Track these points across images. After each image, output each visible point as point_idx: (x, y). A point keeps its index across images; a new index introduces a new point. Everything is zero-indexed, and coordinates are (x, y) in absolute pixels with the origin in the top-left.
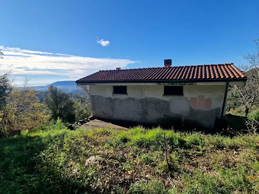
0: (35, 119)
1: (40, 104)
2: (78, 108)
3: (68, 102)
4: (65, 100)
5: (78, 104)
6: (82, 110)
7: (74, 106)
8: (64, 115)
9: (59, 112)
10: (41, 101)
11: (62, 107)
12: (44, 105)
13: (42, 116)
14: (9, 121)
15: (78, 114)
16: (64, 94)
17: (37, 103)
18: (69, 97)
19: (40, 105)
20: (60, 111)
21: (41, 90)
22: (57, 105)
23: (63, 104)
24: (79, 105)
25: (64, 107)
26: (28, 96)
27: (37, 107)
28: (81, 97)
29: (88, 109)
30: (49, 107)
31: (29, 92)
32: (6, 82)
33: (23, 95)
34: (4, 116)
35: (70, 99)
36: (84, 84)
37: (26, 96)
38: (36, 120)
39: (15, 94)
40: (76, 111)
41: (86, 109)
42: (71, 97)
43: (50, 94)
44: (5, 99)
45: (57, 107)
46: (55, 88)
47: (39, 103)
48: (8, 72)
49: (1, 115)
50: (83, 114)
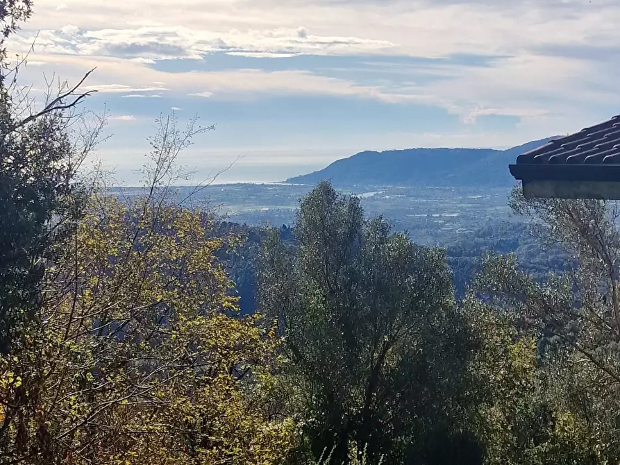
0: (192, 436)
1: (235, 324)
2: (508, 383)
3: (433, 331)
4: (413, 305)
5: (515, 348)
6: (545, 412)
7: (477, 368)
8: (396, 433)
9: (360, 401)
10: (247, 307)
11: (391, 362)
12: (263, 337)
13: (246, 424)
14: (42, 430)
15: (505, 443)
16: (408, 259)
17: (222, 316)
18: (442, 286)
19: (237, 332)
20: (368, 401)
21: (244, 215)
22: (352, 344)
23: (393, 340)
24: (515, 364)
25: (400, 364)
26: (168, 261)
27: (215, 348)
28: (539, 298)
29: (597, 405)
30: (299, 358)
31: (173, 232)
32: (55, 157)
33: (137, 247)
34: (19, 391)
35: (450, 301)
36: (584, 188)
37: (154, 261)
38: (205, 444)
39: (91, 242)
40: (495, 414)
41: (577, 400)
42: (461, 292)
43: (307, 252)
44: (38, 273)
45: (352, 362)
46: (345, 210)
47: (234, 315)
48: (66, 90)
49: (4, 383)
50: (545, 446)
